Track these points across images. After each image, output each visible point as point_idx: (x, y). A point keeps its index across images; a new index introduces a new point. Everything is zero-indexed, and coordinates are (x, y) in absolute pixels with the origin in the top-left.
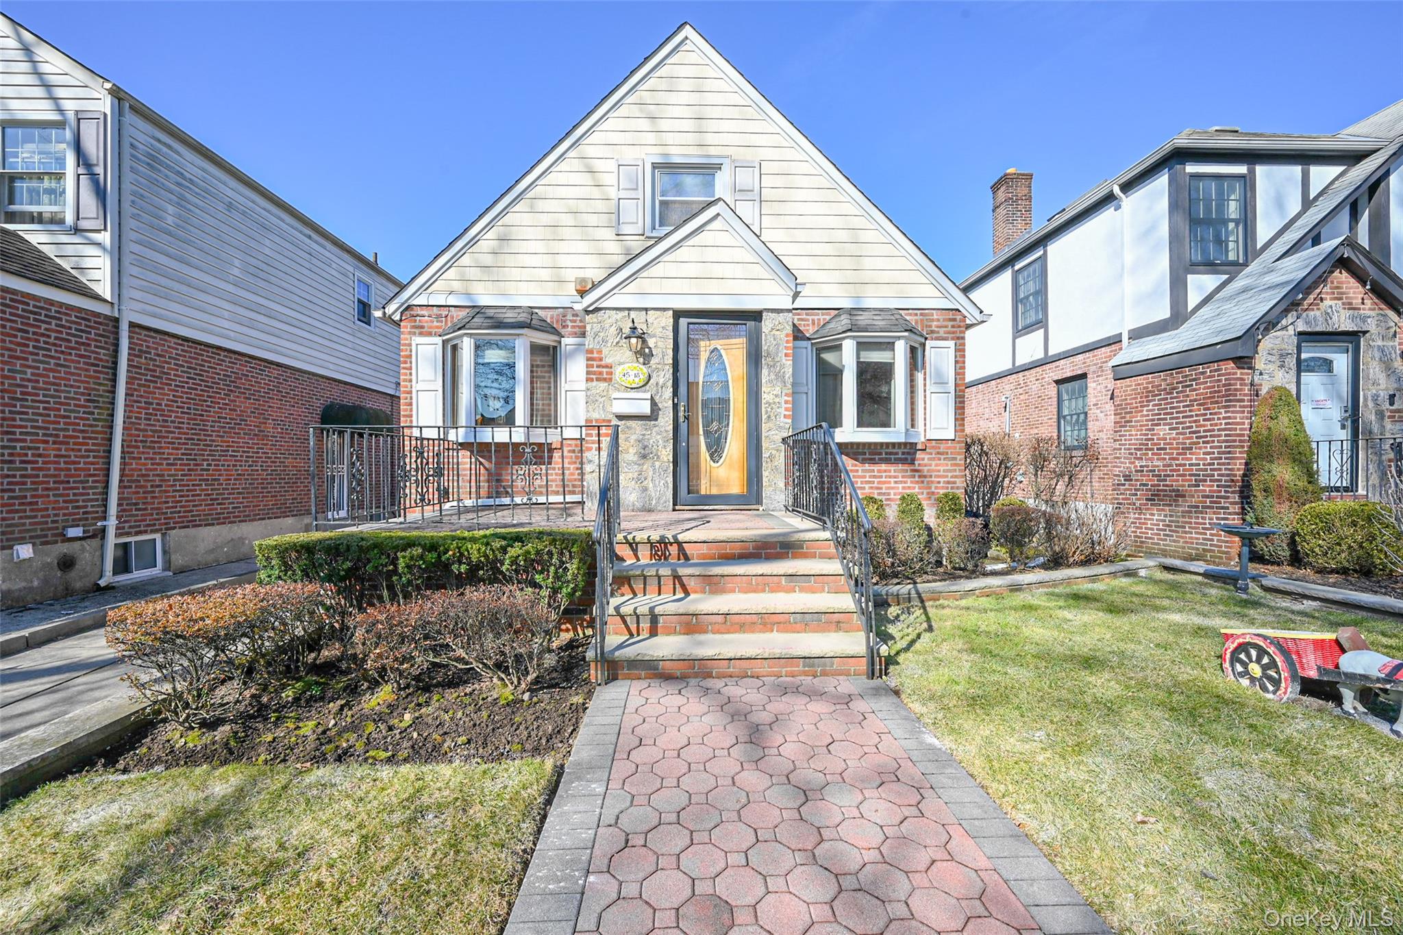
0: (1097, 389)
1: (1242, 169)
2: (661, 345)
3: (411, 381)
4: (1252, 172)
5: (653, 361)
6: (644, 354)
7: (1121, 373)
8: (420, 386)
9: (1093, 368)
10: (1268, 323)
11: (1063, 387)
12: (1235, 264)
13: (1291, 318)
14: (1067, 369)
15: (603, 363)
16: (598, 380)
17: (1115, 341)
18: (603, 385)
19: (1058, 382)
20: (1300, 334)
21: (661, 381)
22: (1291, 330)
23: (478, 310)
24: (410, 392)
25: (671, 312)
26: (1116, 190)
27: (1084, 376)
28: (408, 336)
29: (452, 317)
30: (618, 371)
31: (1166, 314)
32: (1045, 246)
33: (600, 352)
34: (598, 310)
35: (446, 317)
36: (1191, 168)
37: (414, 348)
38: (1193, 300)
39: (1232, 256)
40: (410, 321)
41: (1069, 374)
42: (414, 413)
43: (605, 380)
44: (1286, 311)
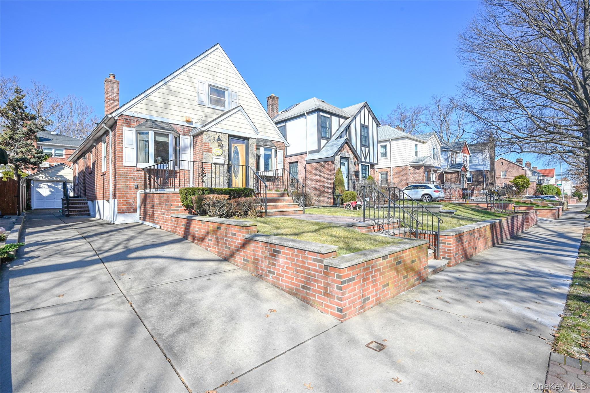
0: (301, 166)
1: (329, 116)
2: (225, 143)
3: (122, 143)
4: (331, 117)
5: (224, 148)
6: (221, 146)
7: (309, 162)
8: (126, 146)
9: (299, 160)
10: (336, 154)
11: (291, 165)
12: (328, 138)
13: (339, 153)
14: (292, 159)
15: (210, 147)
16: (208, 152)
17: (305, 153)
18: (210, 154)
19: (289, 163)
20: (341, 157)
21: (225, 154)
22: (339, 156)
23: (153, 121)
24: (122, 148)
25: (228, 135)
26: (306, 114)
27: (297, 162)
28: (121, 126)
29: (139, 122)
30: (214, 151)
31: (317, 148)
32: (286, 123)
33: (209, 144)
34: (208, 131)
35: (137, 121)
36: (322, 114)
37: (124, 131)
38: (322, 146)
39: (328, 137)
40: (122, 121)
41: (293, 161)
42: (124, 156)
43: (210, 152)
44: (339, 152)
